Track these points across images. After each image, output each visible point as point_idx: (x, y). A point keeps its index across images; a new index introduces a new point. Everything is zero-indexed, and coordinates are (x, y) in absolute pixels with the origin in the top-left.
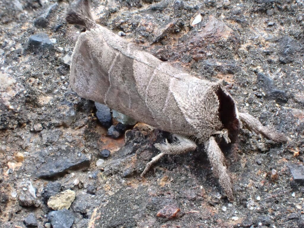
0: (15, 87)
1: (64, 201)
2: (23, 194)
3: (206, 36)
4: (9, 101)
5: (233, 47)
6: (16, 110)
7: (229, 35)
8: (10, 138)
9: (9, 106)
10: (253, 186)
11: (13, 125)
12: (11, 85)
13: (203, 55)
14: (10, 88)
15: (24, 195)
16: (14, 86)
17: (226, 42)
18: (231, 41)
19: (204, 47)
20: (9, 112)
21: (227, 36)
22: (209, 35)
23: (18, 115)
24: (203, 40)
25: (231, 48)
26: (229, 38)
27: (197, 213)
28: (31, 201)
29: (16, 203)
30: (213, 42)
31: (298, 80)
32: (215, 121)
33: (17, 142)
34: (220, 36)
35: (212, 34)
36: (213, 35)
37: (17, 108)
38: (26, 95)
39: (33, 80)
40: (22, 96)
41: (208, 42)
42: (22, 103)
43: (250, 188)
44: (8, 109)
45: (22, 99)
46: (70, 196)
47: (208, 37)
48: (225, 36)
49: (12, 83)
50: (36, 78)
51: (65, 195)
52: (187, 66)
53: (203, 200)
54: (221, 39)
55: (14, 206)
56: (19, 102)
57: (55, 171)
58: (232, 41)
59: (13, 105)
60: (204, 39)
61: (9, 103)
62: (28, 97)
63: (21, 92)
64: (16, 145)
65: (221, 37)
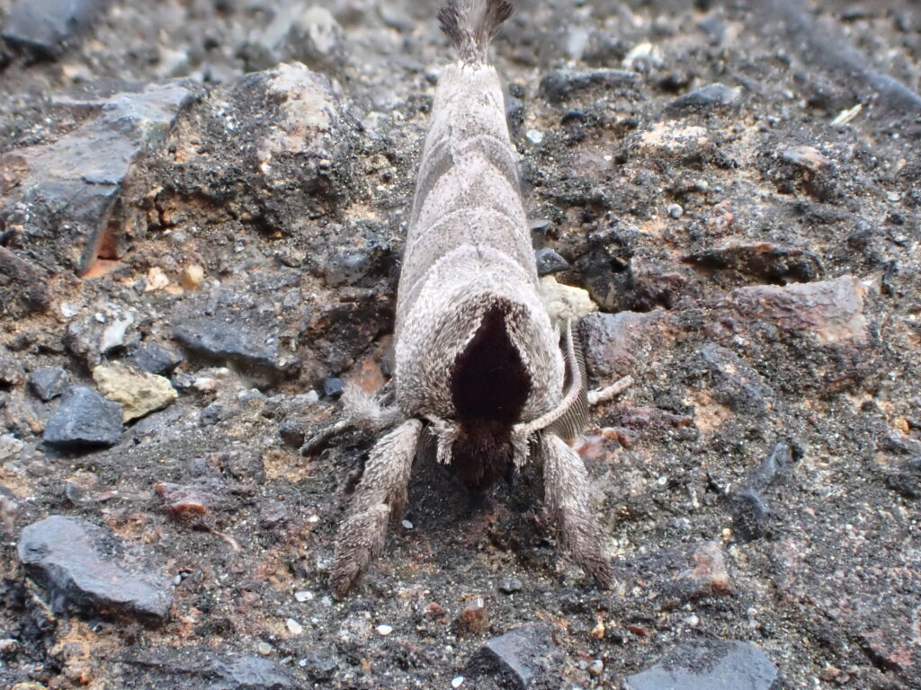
0: (315, 137)
1: (135, 391)
2: (86, 322)
3: (776, 297)
4: (272, 153)
5: (827, 373)
6: (271, 181)
7: (841, 341)
8: (217, 232)
9: (261, 162)
10: (410, 603)
11: (243, 209)
12: (308, 128)
13: (721, 331)
14: (304, 131)
15: (86, 327)
16: (313, 134)
17: (817, 350)
18: (833, 355)
19: (749, 321)
20: (252, 175)
21: (832, 338)
22: (784, 302)
23: (270, 198)
24: (758, 302)
25: (820, 373)
26: (833, 344)
27: (232, 547)
28: (84, 346)
29: (57, 330)
30: (779, 324)
31: (849, 527)
32: (437, 379)
33: (219, 249)
34: (811, 324)
35: (793, 302)
36: (793, 307)
37: (278, 179)
38: (323, 172)
39: (383, 162)
40: (312, 164)
41: (768, 316)
42: (299, 179)
43: (400, 601)
44: (257, 169)
45: (308, 172)
46: (154, 390)
47: (776, 304)
48: (827, 334)
49: (315, 124)
50: (393, 165)
51: (147, 381)
52: (671, 332)
53: (285, 543)
54: (809, 331)
55: (50, 330)
56: (293, 172)
57: (207, 342)
58: (837, 360)
59: (275, 168)
60: (763, 300)
61: (269, 156)
62: (325, 177)
63: (315, 156)
64: (212, 254)
65: (812, 328)
